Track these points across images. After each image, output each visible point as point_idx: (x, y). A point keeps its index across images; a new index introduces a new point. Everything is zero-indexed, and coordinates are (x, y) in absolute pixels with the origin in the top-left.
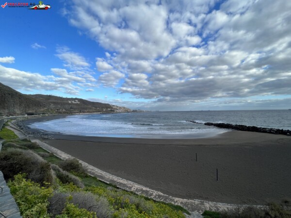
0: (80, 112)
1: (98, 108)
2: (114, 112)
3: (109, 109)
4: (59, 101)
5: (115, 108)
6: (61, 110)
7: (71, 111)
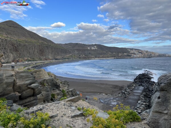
0: (96, 57)
1: (114, 53)
2: (131, 57)
3: (125, 54)
4: (81, 48)
5: (133, 52)
6: (81, 55)
7: (89, 56)
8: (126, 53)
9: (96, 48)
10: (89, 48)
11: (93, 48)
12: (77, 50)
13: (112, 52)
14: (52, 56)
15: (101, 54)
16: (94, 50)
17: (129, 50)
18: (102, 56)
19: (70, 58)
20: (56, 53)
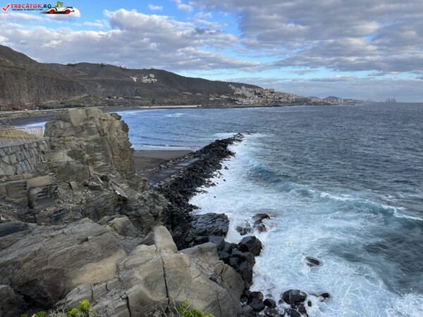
1: (199, 94)
2: (236, 104)
3: (223, 96)
4: (113, 78)
5: (240, 93)
6: (115, 97)
7: (134, 99)
8: (225, 93)
9: (153, 79)
10: (135, 79)
11: (145, 80)
12: (103, 82)
13: (194, 92)
14: (32, 99)
15: (166, 95)
16: (147, 83)
17: (233, 88)
18: (169, 100)
19: (82, 104)
20: (43, 91)
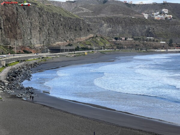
4: (121, 15)
6: (124, 38)
7: (147, 40)
12: (109, 20)
19: (89, 47)
